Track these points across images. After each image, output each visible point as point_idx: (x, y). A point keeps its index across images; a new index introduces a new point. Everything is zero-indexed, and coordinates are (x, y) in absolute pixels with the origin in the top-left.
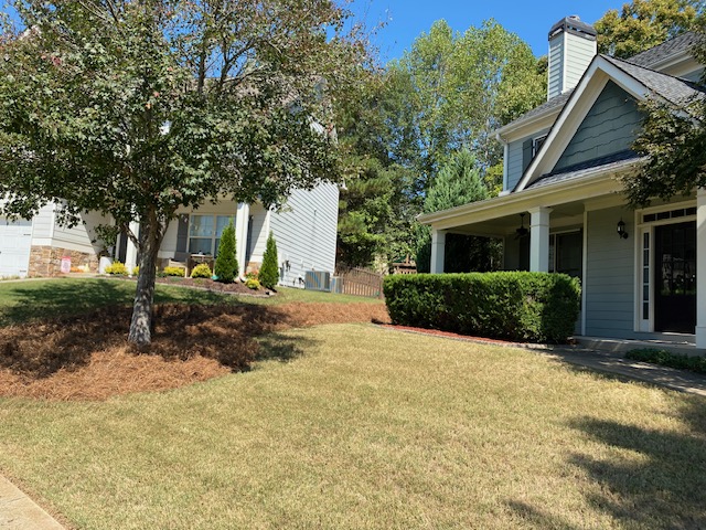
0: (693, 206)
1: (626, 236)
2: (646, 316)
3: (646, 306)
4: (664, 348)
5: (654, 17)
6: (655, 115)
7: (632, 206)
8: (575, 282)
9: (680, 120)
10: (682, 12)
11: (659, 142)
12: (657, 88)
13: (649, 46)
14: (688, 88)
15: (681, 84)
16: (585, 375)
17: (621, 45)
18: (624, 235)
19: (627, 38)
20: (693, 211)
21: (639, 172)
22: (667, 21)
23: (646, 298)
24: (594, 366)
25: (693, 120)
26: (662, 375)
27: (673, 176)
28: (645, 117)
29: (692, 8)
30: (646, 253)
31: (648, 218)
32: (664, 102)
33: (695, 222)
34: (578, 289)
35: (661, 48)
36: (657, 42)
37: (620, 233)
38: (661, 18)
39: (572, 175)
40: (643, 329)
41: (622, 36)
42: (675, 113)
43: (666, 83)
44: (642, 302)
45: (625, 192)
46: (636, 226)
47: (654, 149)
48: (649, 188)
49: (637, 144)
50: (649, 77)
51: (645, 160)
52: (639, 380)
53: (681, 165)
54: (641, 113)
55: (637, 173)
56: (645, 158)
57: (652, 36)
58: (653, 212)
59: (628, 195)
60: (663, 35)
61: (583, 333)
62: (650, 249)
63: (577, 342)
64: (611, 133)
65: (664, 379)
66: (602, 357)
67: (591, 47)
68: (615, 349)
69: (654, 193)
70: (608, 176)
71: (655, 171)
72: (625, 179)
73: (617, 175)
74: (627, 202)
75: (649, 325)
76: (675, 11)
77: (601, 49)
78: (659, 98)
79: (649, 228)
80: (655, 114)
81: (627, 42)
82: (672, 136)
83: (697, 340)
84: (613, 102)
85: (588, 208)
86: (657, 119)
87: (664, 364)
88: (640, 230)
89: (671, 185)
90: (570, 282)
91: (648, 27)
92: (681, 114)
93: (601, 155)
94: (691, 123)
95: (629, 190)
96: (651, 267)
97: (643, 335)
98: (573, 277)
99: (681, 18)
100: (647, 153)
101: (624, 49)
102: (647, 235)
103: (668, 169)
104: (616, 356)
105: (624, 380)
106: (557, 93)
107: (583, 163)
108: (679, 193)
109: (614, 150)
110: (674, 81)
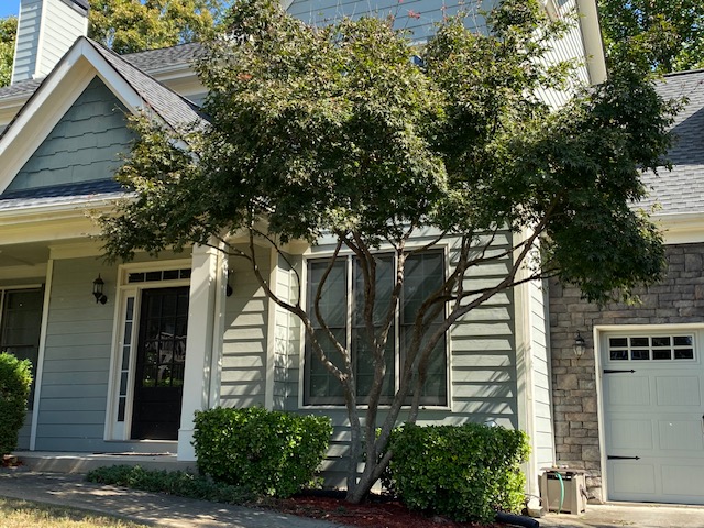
0: (187, 267)
1: (104, 301)
2: (121, 418)
3: (122, 402)
4: (138, 463)
5: (165, 10)
6: (148, 139)
7: (110, 259)
8: (23, 367)
9: (177, 152)
10: (198, 15)
11: (149, 176)
12: (154, 102)
13: (156, 45)
14: (193, 112)
15: (185, 106)
16: (20, 515)
17: (123, 35)
18: (102, 298)
19: (130, 26)
20: (187, 273)
21: (122, 213)
22: (180, 20)
23: (123, 391)
24: (38, 499)
25: (193, 155)
26: (132, 503)
27: (164, 224)
28: (135, 139)
29: (210, 14)
30: (128, 327)
31: (135, 278)
32: (161, 122)
33: (189, 287)
34: (28, 379)
35: (167, 53)
36: (167, 44)
37: (97, 295)
38: (174, 14)
39: (35, 203)
40: (116, 437)
41: (125, 23)
42: (172, 141)
43: (167, 98)
44: (118, 396)
45: (102, 238)
46: (119, 287)
47: (143, 185)
48: (134, 236)
49: (123, 174)
50: (146, 87)
51: (132, 197)
52: (98, 514)
53: (174, 212)
54: (131, 132)
55: (120, 215)
56: (131, 195)
57: (161, 34)
58: (139, 271)
59: (105, 242)
60: (174, 37)
61: (32, 447)
62: (133, 321)
63: (20, 462)
64: (93, 151)
65: (133, 509)
66: (53, 483)
67: (81, 26)
68: (75, 470)
69: (139, 244)
70: (81, 212)
71: (142, 215)
72: (103, 219)
73: (93, 212)
74: (104, 252)
75: (125, 429)
76: (189, 11)
77: (94, 32)
78: (155, 116)
79: (134, 290)
80: (148, 137)
81: (130, 32)
82: (167, 169)
83: (180, 449)
84: (99, 108)
85: (54, 255)
86: (150, 145)
87: (135, 487)
88: (123, 292)
89: (161, 236)
90: (15, 367)
91: (157, 20)
92: (179, 145)
93: (77, 179)
94: (191, 159)
95: (108, 236)
96: (133, 346)
97: (115, 446)
98: (21, 358)
99: (197, 22)
100: (133, 189)
101: (126, 41)
102: (131, 300)
103: (160, 214)
104: (75, 479)
105: (77, 517)
106: (26, 77)
107: (53, 188)
108: (170, 247)
109: (96, 177)
110: (178, 100)
